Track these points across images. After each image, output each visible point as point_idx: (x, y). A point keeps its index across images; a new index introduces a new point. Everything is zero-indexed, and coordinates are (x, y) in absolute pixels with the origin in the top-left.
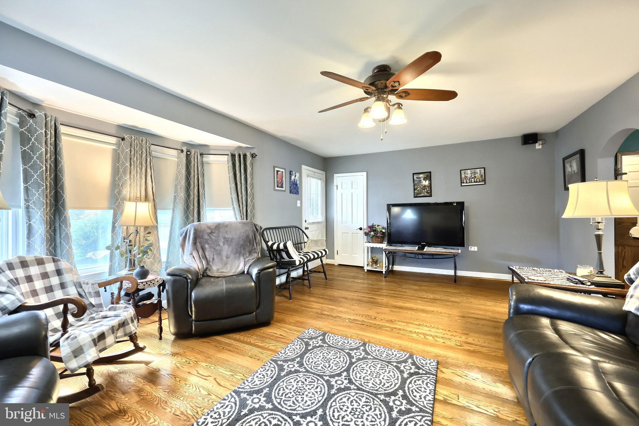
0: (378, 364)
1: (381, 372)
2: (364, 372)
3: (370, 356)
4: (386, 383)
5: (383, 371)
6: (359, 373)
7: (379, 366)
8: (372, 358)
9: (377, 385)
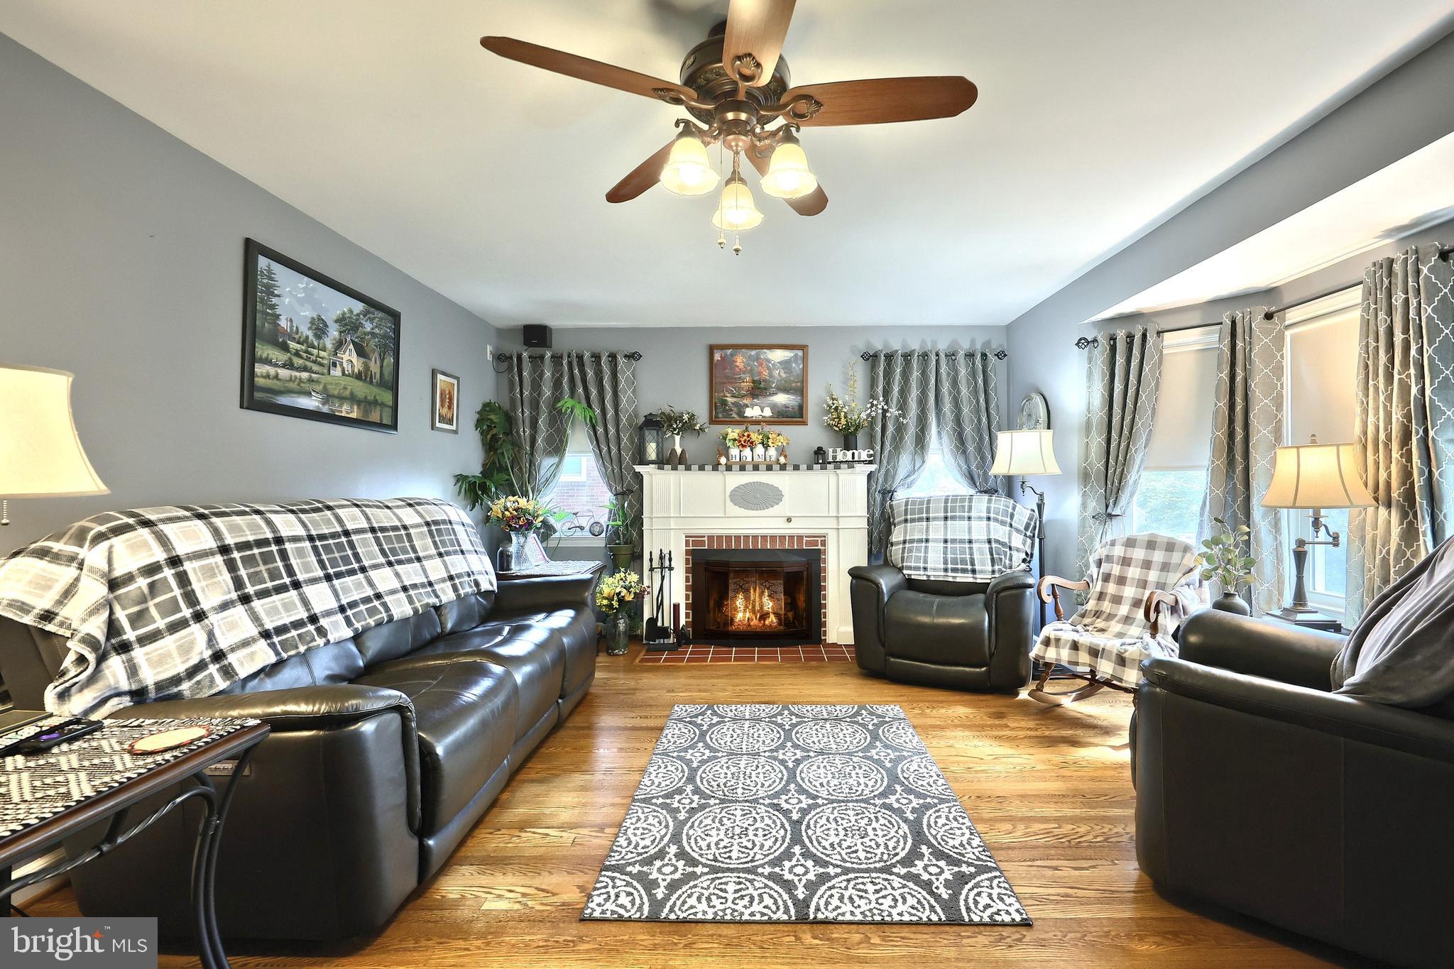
0: (738, 858)
1: (727, 840)
2: (760, 830)
3: (766, 874)
4: (710, 822)
5: (722, 844)
6: (769, 826)
7: (734, 855)
8: (760, 870)
9: (726, 815)
